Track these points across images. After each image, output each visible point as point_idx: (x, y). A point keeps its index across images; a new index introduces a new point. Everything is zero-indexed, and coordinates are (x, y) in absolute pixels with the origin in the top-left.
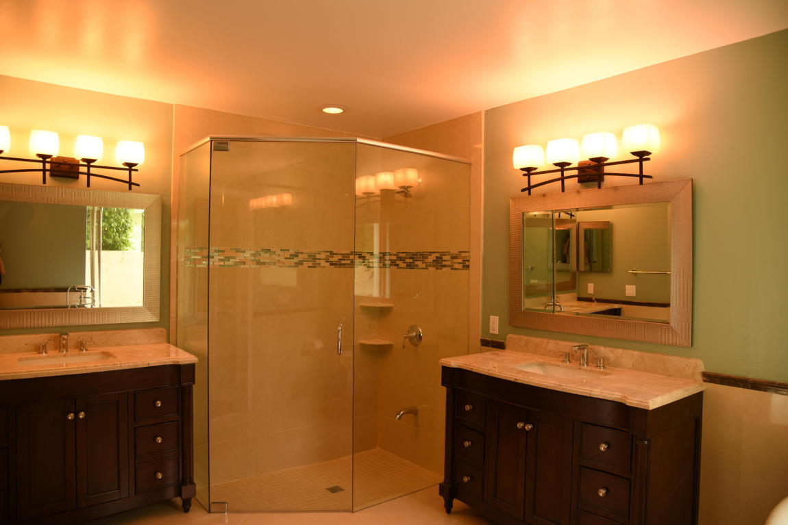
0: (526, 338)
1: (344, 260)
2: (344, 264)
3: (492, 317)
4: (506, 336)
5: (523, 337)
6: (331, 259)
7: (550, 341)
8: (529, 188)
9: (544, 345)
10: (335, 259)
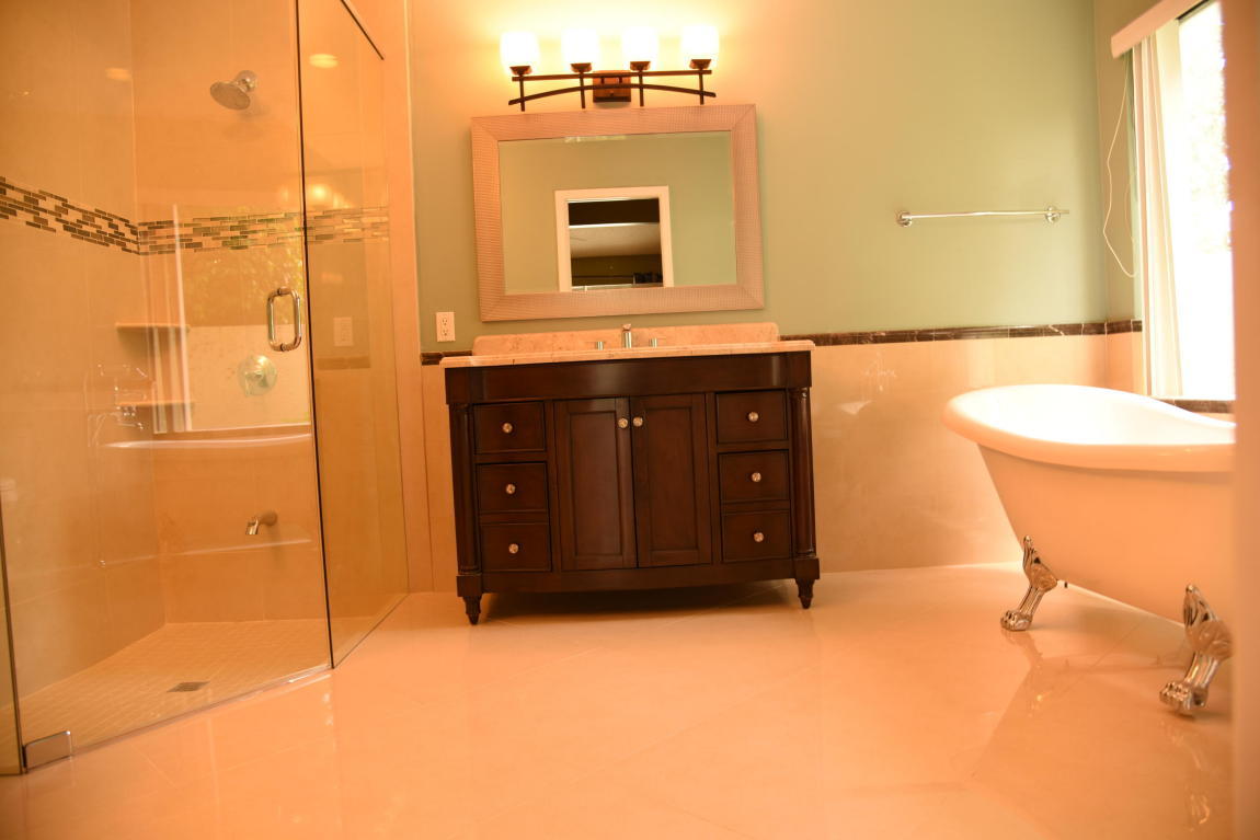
0: (513, 336)
1: (87, 224)
2: (87, 234)
3: (440, 316)
4: (474, 338)
5: (506, 336)
6: (64, 217)
7: (558, 334)
8: (522, 100)
9: (549, 342)
10: (72, 217)
